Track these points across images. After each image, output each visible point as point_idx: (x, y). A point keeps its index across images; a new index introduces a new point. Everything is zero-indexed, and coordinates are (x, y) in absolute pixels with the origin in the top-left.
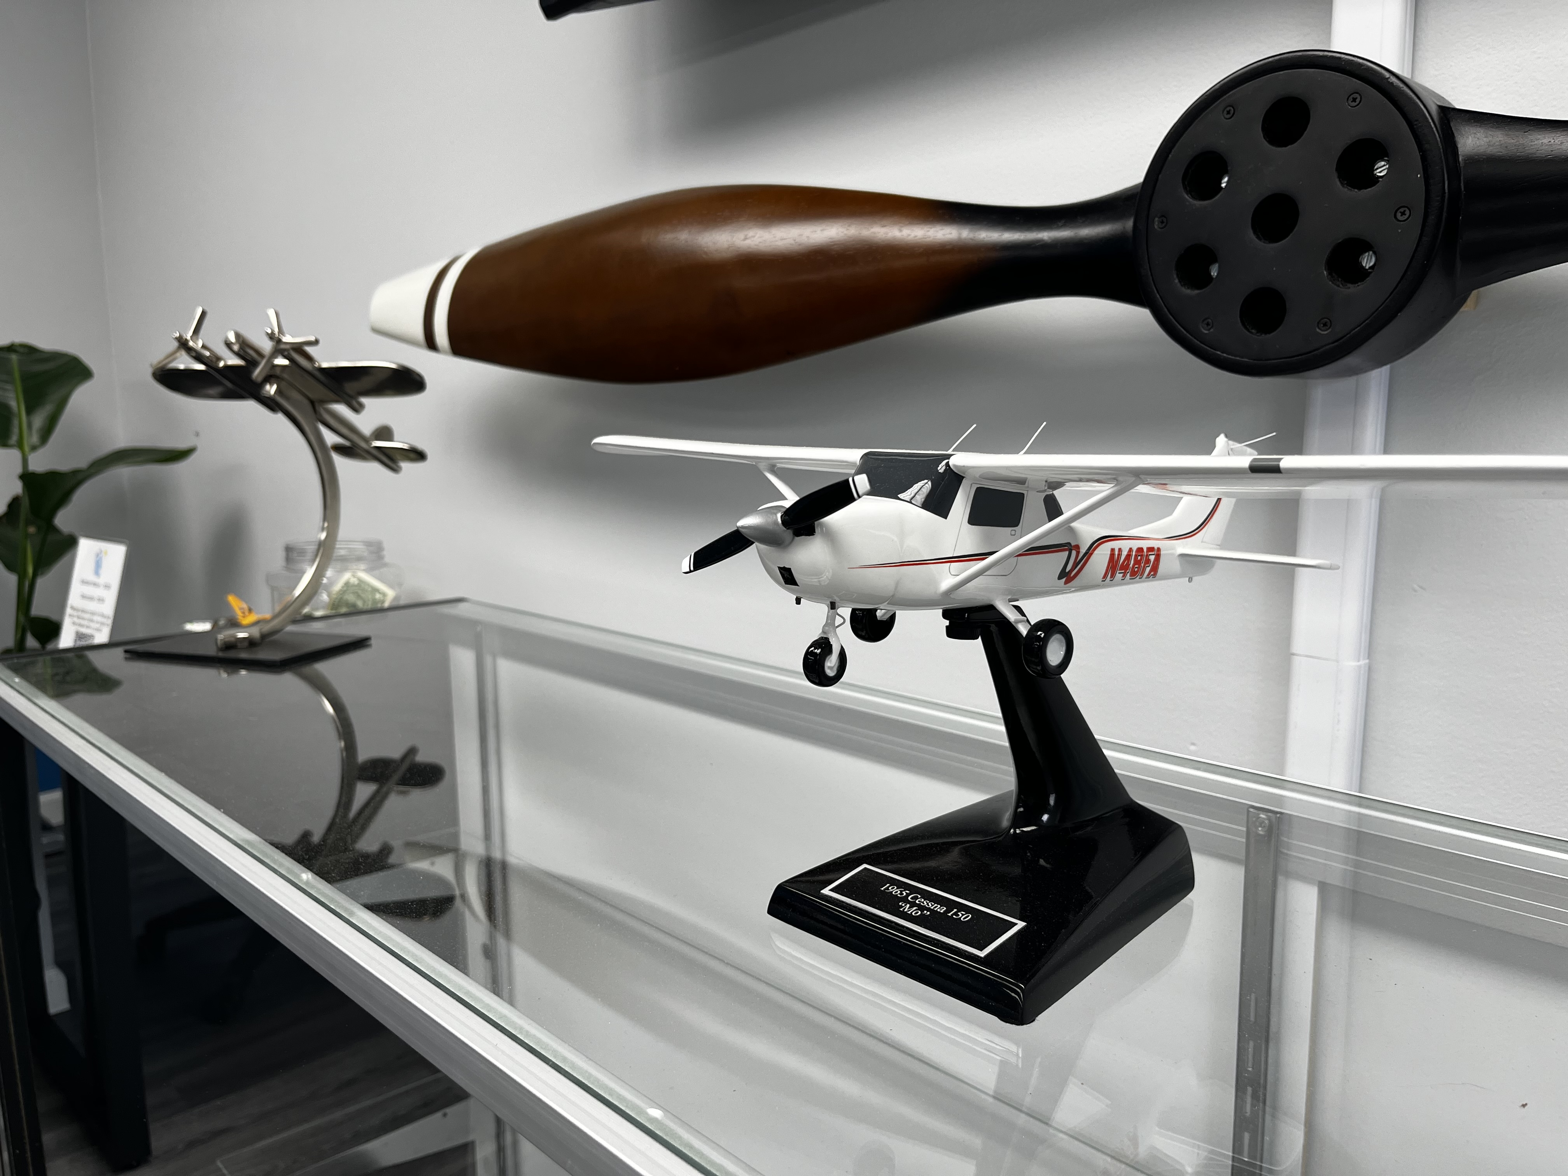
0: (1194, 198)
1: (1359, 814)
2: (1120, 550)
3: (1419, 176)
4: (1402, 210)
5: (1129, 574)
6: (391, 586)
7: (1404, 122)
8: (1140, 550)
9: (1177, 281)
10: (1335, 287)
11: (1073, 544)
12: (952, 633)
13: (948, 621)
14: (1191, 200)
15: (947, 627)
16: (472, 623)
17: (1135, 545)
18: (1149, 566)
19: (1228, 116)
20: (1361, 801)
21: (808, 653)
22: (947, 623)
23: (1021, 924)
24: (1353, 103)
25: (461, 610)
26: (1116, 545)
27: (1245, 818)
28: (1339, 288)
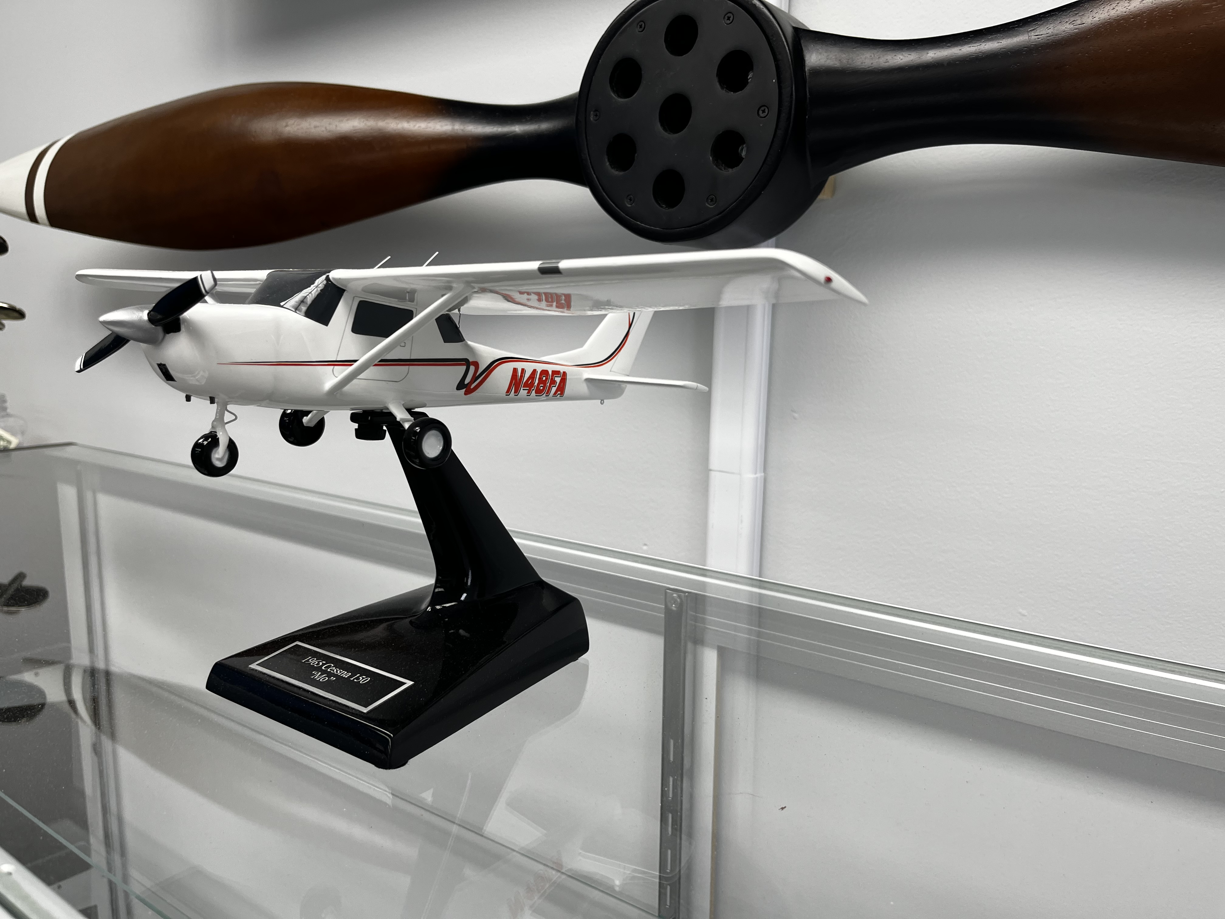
0: (619, 96)
1: (760, 594)
2: (523, 370)
3: (774, 81)
4: (763, 108)
5: (534, 392)
6: (13, 434)
7: (764, 36)
8: (544, 372)
9: (608, 164)
10: (719, 170)
11: (471, 360)
12: (360, 434)
13: (357, 425)
14: (616, 98)
15: (356, 429)
16: (73, 463)
17: (540, 367)
18: (555, 386)
19: (641, 30)
20: (761, 584)
21: (197, 445)
22: (356, 426)
23: (409, 683)
24: (728, 21)
25: (69, 452)
26: (519, 366)
27: (663, 597)
28: (721, 171)
